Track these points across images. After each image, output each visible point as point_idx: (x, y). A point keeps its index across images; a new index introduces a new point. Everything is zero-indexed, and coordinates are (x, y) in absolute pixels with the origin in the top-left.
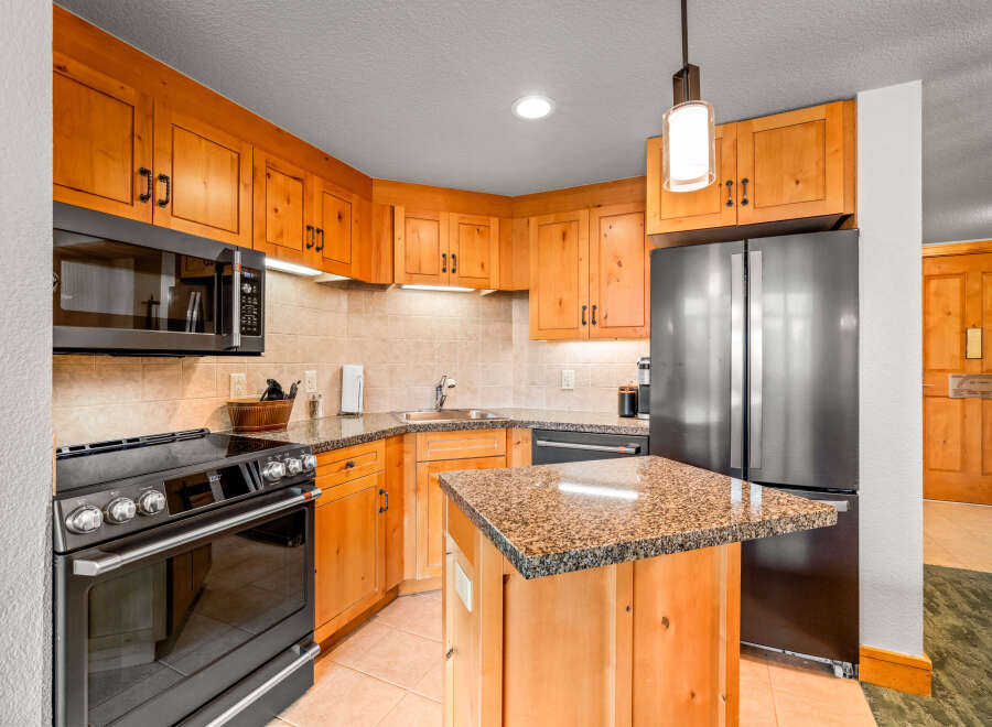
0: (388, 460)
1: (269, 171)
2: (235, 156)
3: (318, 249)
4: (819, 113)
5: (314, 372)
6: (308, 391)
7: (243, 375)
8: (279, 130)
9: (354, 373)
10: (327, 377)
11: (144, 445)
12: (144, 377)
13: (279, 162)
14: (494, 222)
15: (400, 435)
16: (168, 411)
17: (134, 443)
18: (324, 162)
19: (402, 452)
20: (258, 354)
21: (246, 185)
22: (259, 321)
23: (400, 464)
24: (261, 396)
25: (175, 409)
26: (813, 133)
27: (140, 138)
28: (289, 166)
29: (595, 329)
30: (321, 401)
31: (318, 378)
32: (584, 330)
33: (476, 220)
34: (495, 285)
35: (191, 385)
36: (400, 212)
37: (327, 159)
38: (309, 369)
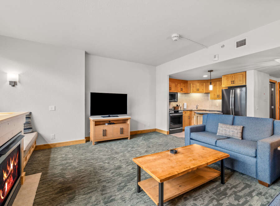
0: (190, 113)
3: (182, 91)
4: (242, 73)
9: (185, 104)
10: (183, 105)
14: (205, 84)
15: (191, 111)
19: (191, 113)
23: (191, 114)
24: (176, 106)
26: (242, 75)
28: (179, 83)
29: (219, 98)
30: (182, 107)
32: (218, 98)
33: (202, 84)
34: (205, 92)
36: (191, 84)
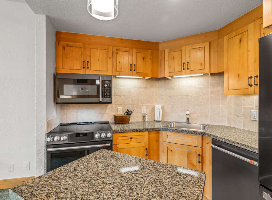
1: (117, 52)
2: (107, 51)
3: (135, 70)
5: (145, 107)
6: (142, 113)
7: (121, 108)
8: (122, 39)
10: (150, 108)
11: (93, 124)
12: (96, 108)
13: (120, 48)
15: (157, 131)
16: (101, 116)
17: (91, 123)
18: (138, 43)
19: (159, 137)
20: (111, 103)
21: (110, 58)
22: (110, 94)
23: (157, 141)
24: (124, 114)
25: (103, 116)
27: (83, 54)
28: (124, 48)
30: (146, 116)
31: (146, 108)
34: (207, 72)
35: (107, 110)
36: (167, 51)
37: (139, 42)
38: (143, 106)
